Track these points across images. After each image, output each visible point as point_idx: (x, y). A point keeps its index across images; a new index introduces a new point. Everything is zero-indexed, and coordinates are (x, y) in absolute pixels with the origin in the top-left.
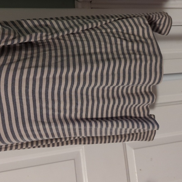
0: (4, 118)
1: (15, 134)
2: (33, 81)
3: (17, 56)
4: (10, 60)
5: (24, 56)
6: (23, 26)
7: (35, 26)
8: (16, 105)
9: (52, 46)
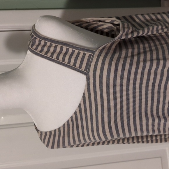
0: (123, 111)
1: (130, 128)
2: (155, 74)
3: (137, 49)
4: (131, 53)
5: (143, 49)
6: (135, 21)
7: (147, 21)
8: (135, 98)
9: (166, 40)
